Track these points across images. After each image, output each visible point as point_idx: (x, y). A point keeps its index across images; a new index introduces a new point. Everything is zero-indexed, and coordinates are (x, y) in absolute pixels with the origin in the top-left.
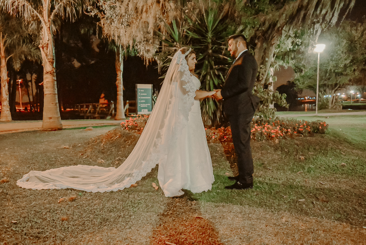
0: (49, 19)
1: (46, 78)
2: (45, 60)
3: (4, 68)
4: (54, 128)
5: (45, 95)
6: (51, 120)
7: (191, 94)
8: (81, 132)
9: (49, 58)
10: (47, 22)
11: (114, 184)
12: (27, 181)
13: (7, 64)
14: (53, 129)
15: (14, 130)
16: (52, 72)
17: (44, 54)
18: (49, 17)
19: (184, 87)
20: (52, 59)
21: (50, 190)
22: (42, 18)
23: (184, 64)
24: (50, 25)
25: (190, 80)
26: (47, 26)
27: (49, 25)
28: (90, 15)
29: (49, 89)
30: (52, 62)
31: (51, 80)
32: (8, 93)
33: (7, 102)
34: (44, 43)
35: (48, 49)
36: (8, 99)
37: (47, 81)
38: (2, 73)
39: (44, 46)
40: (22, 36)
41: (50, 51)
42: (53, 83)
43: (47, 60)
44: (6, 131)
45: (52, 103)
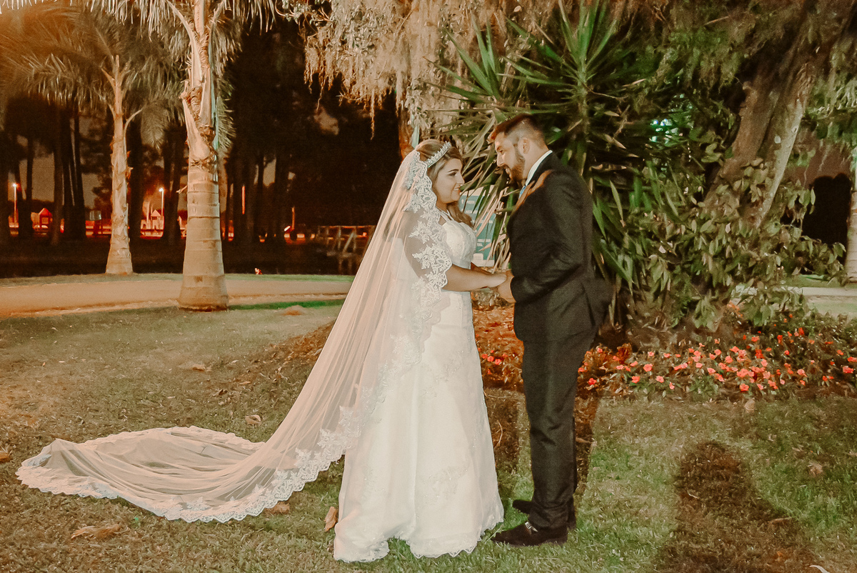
0: (207, 26)
1: (195, 176)
2: (193, 132)
3: (121, 142)
4: (206, 305)
5: (190, 218)
6: (201, 285)
7: (435, 277)
8: (270, 319)
9: (202, 125)
10: (201, 34)
11: (228, 500)
12: (43, 464)
13: (127, 134)
14: (203, 308)
15: (118, 304)
16: (208, 161)
17: (191, 116)
18: (206, 21)
19: (416, 256)
20: (210, 128)
21: (79, 496)
22: (191, 24)
23: (421, 192)
24: (207, 42)
25: (435, 238)
26: (201, 44)
27: (205, 41)
28: (289, 19)
29: (199, 205)
30: (208, 136)
31: (204, 182)
32: (126, 206)
33: (122, 227)
34: (192, 87)
35: (202, 103)
36: (126, 220)
37: (194, 185)
38: (115, 155)
39: (192, 95)
40: (161, 65)
41: (204, 108)
42: (211, 188)
43: (196, 131)
44: (99, 305)
45: (205, 241)
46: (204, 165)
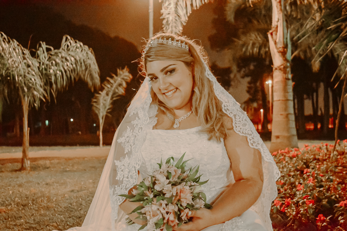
9: (278, 46)
16: (282, 66)
17: (273, 42)
20: (283, 47)
30: (283, 52)
35: (278, 34)
41: (280, 36)
43: (276, 51)
45: (281, 115)
46: (280, 69)
